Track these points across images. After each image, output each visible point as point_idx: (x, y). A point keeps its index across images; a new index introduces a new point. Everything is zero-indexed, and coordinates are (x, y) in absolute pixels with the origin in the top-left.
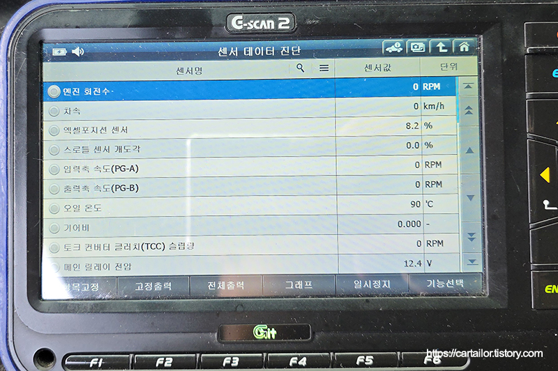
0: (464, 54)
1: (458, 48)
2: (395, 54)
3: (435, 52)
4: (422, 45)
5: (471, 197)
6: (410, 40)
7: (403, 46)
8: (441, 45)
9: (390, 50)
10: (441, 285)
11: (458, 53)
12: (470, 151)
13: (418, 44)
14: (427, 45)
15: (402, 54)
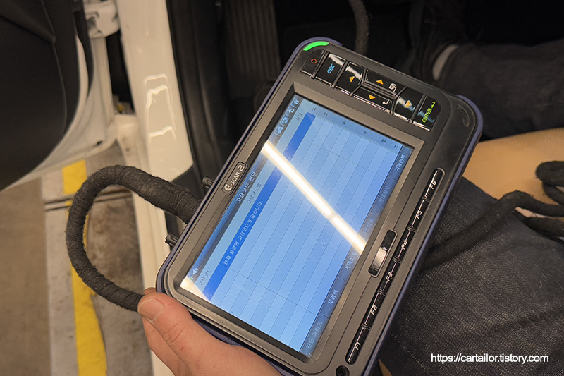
0: (299, 104)
1: (296, 105)
2: (282, 132)
3: (292, 115)
4: (285, 118)
5: (365, 133)
6: (280, 122)
7: (281, 126)
8: (290, 111)
9: (280, 132)
10: (400, 165)
11: (297, 106)
12: (344, 123)
13: (284, 120)
14: (286, 116)
15: (284, 129)
